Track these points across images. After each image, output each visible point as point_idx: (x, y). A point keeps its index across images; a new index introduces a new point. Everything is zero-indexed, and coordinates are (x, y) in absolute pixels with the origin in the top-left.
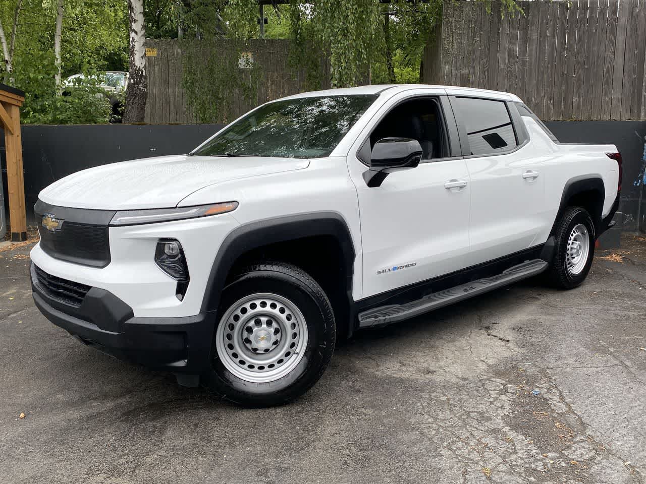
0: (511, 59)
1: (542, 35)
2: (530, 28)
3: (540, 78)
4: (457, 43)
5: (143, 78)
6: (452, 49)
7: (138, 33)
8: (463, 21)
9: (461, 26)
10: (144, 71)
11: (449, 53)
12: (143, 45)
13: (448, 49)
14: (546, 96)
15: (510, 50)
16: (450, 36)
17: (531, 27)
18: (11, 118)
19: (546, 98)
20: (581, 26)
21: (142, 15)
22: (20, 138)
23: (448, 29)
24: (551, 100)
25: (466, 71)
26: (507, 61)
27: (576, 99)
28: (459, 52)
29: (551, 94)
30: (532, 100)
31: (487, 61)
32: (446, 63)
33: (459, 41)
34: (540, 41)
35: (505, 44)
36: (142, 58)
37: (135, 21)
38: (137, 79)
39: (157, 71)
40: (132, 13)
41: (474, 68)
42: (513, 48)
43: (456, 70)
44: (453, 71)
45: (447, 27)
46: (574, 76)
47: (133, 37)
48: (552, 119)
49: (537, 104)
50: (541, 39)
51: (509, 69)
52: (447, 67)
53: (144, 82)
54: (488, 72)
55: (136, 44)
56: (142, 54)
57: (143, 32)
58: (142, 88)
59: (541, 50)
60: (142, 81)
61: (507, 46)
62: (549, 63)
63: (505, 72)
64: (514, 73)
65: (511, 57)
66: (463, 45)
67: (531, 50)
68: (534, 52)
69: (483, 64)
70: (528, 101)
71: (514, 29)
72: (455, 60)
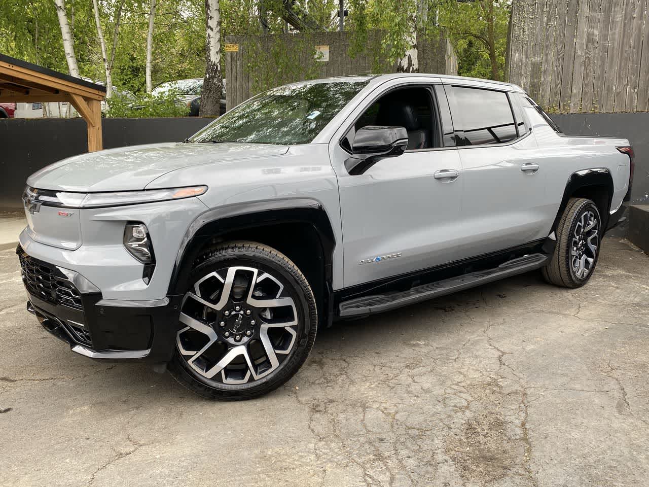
0: (590, 45)
1: (628, 18)
2: (613, 9)
3: (623, 64)
4: (528, 29)
5: (218, 73)
6: (523, 35)
7: (214, 29)
8: (537, 5)
9: (534, 10)
10: (219, 66)
11: (520, 40)
12: (218, 41)
13: (519, 36)
14: (630, 85)
15: (589, 35)
16: (521, 21)
17: (615, 8)
18: (93, 111)
19: (629, 86)
21: (217, 12)
22: (101, 130)
24: (635, 89)
25: (538, 59)
26: (585, 48)
28: (530, 38)
29: (636, 83)
30: (612, 89)
31: (562, 47)
32: (516, 50)
33: (531, 26)
34: (625, 24)
35: (584, 27)
36: (218, 54)
37: (211, 18)
38: (212, 74)
39: (238, 66)
40: (208, 10)
41: (547, 55)
42: (593, 32)
43: (527, 57)
44: (523, 59)
47: (209, 34)
48: (635, 110)
49: (618, 93)
50: (626, 21)
51: (587, 55)
52: (517, 54)
53: (219, 76)
54: (563, 59)
55: (211, 40)
56: (218, 50)
57: (219, 28)
58: (216, 82)
59: (626, 33)
60: (217, 76)
61: (586, 30)
62: (634, 48)
63: (583, 59)
64: (592, 60)
65: (590, 42)
66: (536, 30)
67: (614, 33)
68: (617, 36)
69: (558, 51)
70: (608, 90)
71: (594, 11)
72: (526, 47)
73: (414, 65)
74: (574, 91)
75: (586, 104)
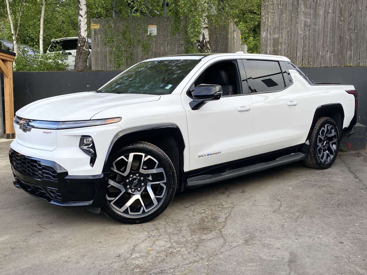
0: (306, 28)
1: (326, 12)
2: (318, 8)
3: (325, 39)
4: (271, 18)
5: (86, 43)
6: (268, 22)
7: (83, 16)
8: (275, 5)
9: (273, 7)
10: (86, 39)
11: (266, 25)
12: (86, 23)
13: (265, 22)
15: (305, 22)
16: (266, 14)
18: (7, 68)
19: (329, 52)
20: (351, 5)
21: (85, 6)
22: (12, 80)
23: (265, 10)
24: (332, 53)
25: (277, 36)
26: (303, 29)
27: (349, 53)
28: (272, 23)
29: (333, 50)
30: (319, 53)
31: (290, 29)
32: (264, 31)
33: (272, 17)
34: (325, 16)
35: (302, 17)
36: (86, 31)
37: (81, 9)
38: (82, 44)
39: (99, 38)
40: (80, 5)
41: (282, 33)
42: (307, 21)
43: (270, 35)
44: (268, 36)
45: (265, 9)
46: (347, 38)
47: (80, 19)
48: (333, 66)
49: (323, 56)
50: (325, 15)
51: (304, 34)
52: (264, 33)
53: (87, 45)
54: (291, 36)
55: (81, 23)
56: (86, 29)
57: (86, 15)
58: (85, 49)
59: (326, 21)
60: (85, 45)
61: (303, 19)
62: (330, 30)
63: (302, 36)
64: (308, 36)
65: (306, 26)
66: (275, 19)
67: (319, 21)
68: (321, 23)
69: (288, 31)
70: (317, 54)
71: (308, 8)
72: (270, 29)
73: (206, 39)
74: (298, 55)
75: (305, 62)
